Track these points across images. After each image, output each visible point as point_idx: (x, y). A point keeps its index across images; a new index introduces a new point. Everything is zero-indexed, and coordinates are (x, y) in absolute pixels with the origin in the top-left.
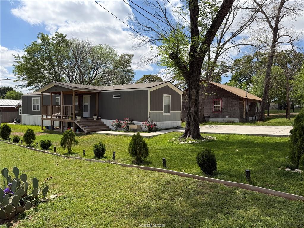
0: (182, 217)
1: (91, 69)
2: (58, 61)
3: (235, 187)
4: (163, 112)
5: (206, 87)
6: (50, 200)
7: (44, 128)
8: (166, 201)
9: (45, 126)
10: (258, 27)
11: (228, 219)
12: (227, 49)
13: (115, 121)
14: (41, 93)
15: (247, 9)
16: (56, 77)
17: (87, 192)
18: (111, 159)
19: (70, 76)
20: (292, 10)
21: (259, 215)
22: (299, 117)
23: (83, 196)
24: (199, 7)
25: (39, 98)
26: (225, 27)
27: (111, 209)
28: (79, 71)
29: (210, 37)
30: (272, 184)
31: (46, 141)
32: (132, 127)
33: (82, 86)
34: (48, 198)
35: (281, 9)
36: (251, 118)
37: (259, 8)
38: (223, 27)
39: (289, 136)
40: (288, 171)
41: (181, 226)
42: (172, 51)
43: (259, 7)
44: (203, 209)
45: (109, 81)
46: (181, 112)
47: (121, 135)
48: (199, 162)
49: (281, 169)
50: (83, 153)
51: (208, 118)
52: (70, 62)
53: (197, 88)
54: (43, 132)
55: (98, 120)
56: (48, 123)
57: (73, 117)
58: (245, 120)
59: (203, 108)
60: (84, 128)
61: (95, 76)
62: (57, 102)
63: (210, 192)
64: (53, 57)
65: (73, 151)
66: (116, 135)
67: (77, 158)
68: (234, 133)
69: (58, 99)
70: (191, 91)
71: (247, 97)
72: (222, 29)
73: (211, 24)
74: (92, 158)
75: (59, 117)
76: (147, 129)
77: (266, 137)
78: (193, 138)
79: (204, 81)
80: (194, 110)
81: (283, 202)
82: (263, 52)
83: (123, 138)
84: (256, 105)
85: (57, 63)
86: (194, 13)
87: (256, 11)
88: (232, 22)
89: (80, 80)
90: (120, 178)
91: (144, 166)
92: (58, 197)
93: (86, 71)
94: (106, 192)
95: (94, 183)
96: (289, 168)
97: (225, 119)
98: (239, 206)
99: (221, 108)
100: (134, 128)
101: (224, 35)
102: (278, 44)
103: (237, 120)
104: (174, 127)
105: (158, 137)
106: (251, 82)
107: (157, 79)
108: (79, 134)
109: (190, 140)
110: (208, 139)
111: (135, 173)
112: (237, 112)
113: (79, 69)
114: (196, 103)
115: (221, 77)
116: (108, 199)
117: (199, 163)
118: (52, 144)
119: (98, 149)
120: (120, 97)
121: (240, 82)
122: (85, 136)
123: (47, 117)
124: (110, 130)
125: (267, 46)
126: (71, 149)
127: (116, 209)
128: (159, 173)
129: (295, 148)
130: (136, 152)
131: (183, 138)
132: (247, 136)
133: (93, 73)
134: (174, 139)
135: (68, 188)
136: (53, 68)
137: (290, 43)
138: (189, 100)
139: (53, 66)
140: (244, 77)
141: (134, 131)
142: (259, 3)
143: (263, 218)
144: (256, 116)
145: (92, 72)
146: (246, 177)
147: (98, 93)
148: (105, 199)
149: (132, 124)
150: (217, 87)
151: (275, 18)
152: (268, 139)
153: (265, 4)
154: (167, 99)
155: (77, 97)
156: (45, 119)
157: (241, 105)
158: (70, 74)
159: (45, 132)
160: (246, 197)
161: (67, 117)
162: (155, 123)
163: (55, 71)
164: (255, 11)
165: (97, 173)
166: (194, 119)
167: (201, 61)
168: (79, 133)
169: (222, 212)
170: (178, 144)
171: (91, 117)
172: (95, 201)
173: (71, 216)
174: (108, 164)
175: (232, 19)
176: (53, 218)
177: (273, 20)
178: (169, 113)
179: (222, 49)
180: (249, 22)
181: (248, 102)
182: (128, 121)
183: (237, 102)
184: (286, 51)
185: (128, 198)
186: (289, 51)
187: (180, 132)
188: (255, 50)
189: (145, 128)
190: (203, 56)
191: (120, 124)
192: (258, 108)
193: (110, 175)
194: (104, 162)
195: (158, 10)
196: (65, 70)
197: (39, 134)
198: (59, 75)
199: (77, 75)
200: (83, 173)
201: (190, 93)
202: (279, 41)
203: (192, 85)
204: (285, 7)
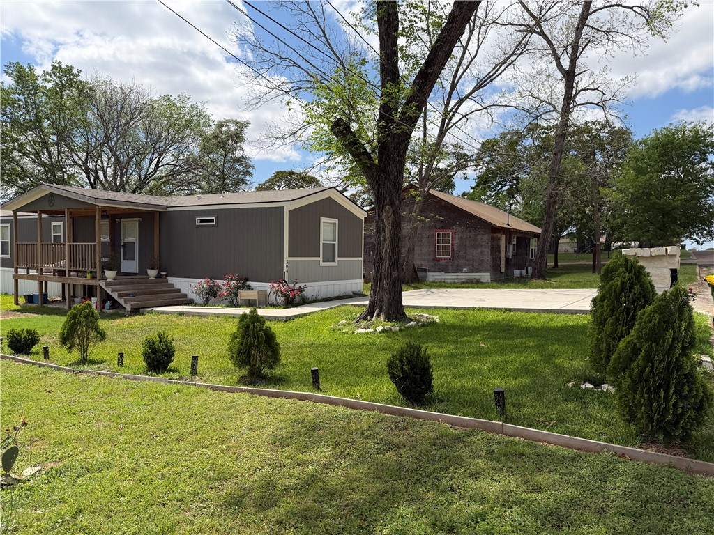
0: (347, 505)
1: (144, 153)
2: (60, 134)
3: (471, 429)
4: (321, 259)
5: (418, 202)
6: (23, 482)
7: (22, 300)
8: (311, 467)
9: (25, 296)
10: (533, 68)
11: (450, 504)
12: (465, 116)
13: (203, 280)
14: (12, 213)
15: (510, 26)
16: (53, 173)
17: (121, 457)
18: (187, 373)
19: (91, 170)
20: (604, 32)
21: (519, 491)
22: (609, 270)
23: (109, 466)
24: (399, 15)
25: (8, 225)
26: (460, 65)
27: (177, 495)
28: (113, 159)
29: (425, 85)
30: (552, 419)
31: (25, 332)
32: (244, 295)
33: (119, 196)
34: (16, 477)
35: (581, 31)
36: (517, 273)
37: (535, 25)
38: (455, 65)
39: (591, 311)
40: (588, 390)
41: (342, 525)
42: (338, 117)
43: (534, 22)
44: (395, 482)
45: (189, 183)
46: (362, 259)
47: (218, 315)
48: (393, 374)
49: (574, 386)
50: (119, 360)
51: (424, 273)
52: (90, 137)
53: (397, 205)
54: (18, 311)
55: (161, 280)
56: (31, 287)
57: (96, 272)
58: (503, 278)
59: (414, 249)
60: (125, 300)
61: (155, 171)
62: (54, 236)
63: (414, 443)
64: (46, 124)
65: (92, 357)
66: (206, 315)
67: (103, 374)
68: (477, 305)
69: (58, 227)
70: (382, 211)
71: (508, 224)
72: (454, 70)
73: (427, 56)
74: (141, 374)
75: (59, 271)
76: (281, 300)
77: (546, 315)
78: (388, 319)
79: (415, 188)
80: (389, 256)
81: (573, 460)
82: (545, 126)
83: (223, 322)
84: (528, 244)
85: (55, 138)
86: (387, 29)
87: (528, 32)
88: (476, 54)
89: (116, 180)
90: (206, 419)
91: (268, 388)
92: (44, 472)
93: (130, 159)
94: (168, 454)
95: (139, 434)
96: (590, 382)
97: (460, 274)
98: (476, 473)
99: (453, 251)
100: (250, 298)
101: (458, 82)
102: (576, 108)
103: (486, 277)
104: (347, 294)
105: (308, 317)
106: (518, 191)
107: (307, 180)
108: (111, 314)
109: (380, 324)
110: (420, 321)
111: (243, 406)
112: (488, 258)
113: (114, 154)
114: (393, 238)
115: (454, 180)
116: (172, 470)
117: (393, 377)
118: (39, 340)
119: (154, 351)
120: (214, 223)
121: (495, 190)
122: (127, 320)
123: (28, 272)
124: (190, 302)
125: (553, 111)
126: (89, 352)
127: (190, 494)
128: (302, 403)
129: (602, 338)
130: (249, 355)
131: (365, 319)
132: (507, 314)
133: (150, 163)
134: (344, 321)
135: (70, 449)
136: (45, 151)
137: (601, 105)
138: (379, 232)
139: (45, 144)
140: (504, 181)
141: (250, 303)
142: (536, 13)
143: (527, 497)
144: (529, 268)
145: (147, 161)
146: (496, 405)
147: (160, 212)
148: (164, 471)
149: (246, 288)
150: (443, 203)
151: (570, 49)
152: (552, 320)
153: (547, 16)
154: (328, 229)
155: (107, 222)
156: (22, 277)
157: (495, 242)
158: (91, 165)
159: (23, 310)
160: (493, 451)
161: (80, 272)
162: (302, 285)
163: (50, 158)
164: (526, 31)
165: (149, 408)
166: (390, 275)
167: (403, 141)
168: (111, 311)
169: (438, 487)
170: (353, 332)
171: (142, 271)
172: (139, 476)
173: (74, 517)
174: (179, 386)
175: (476, 48)
176: (26, 526)
177: (565, 54)
178: (334, 261)
179: (454, 115)
180: (512, 55)
181: (510, 235)
182: (235, 282)
183: (487, 235)
184: (594, 123)
185: (222, 466)
186: (599, 123)
187: (359, 306)
188: (526, 119)
189: (278, 298)
190: (407, 131)
191: (215, 289)
192: (532, 249)
193: (181, 412)
194: (169, 382)
195: (307, 18)
196: (77, 155)
197: (7, 314)
198: (61, 168)
199: (108, 169)
200: (113, 409)
201: (379, 216)
202: (579, 100)
203: (385, 198)
204: (591, 26)
